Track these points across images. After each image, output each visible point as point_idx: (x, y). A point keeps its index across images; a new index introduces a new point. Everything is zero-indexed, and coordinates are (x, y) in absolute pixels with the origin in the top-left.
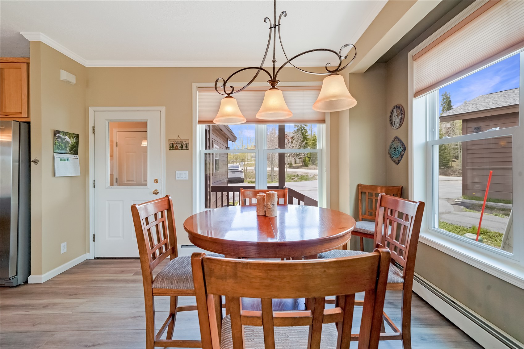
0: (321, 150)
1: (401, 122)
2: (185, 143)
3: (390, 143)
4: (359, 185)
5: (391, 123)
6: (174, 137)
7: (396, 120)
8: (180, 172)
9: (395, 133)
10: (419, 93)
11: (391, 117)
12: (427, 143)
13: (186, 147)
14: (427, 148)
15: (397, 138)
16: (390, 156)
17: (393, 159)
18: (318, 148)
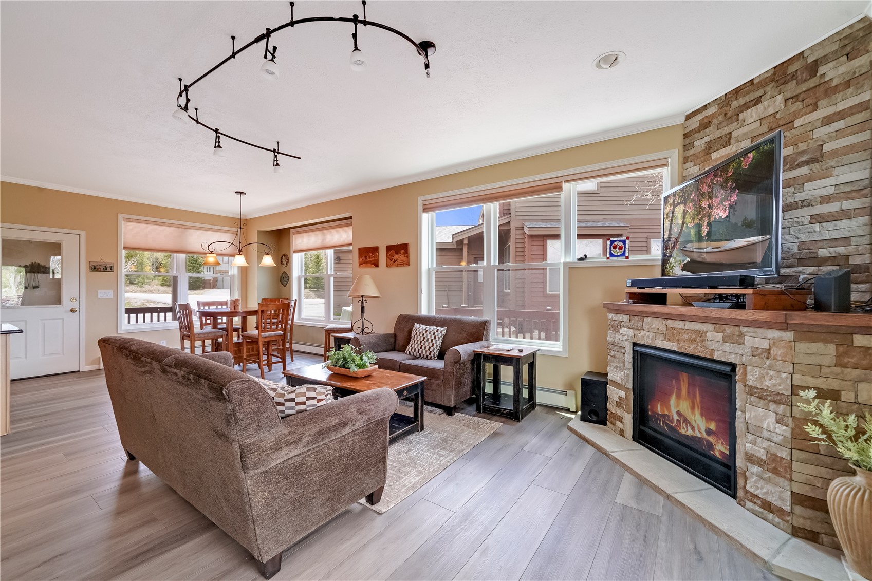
0: (233, 276)
1: (287, 264)
2: (109, 266)
3: (281, 275)
4: (263, 299)
5: (282, 263)
6: (97, 259)
7: (284, 262)
8: (103, 291)
9: (284, 269)
10: (296, 251)
11: (281, 259)
12: (299, 276)
13: (111, 269)
14: (299, 279)
15: (284, 272)
16: (281, 282)
17: (283, 284)
18: (230, 274)
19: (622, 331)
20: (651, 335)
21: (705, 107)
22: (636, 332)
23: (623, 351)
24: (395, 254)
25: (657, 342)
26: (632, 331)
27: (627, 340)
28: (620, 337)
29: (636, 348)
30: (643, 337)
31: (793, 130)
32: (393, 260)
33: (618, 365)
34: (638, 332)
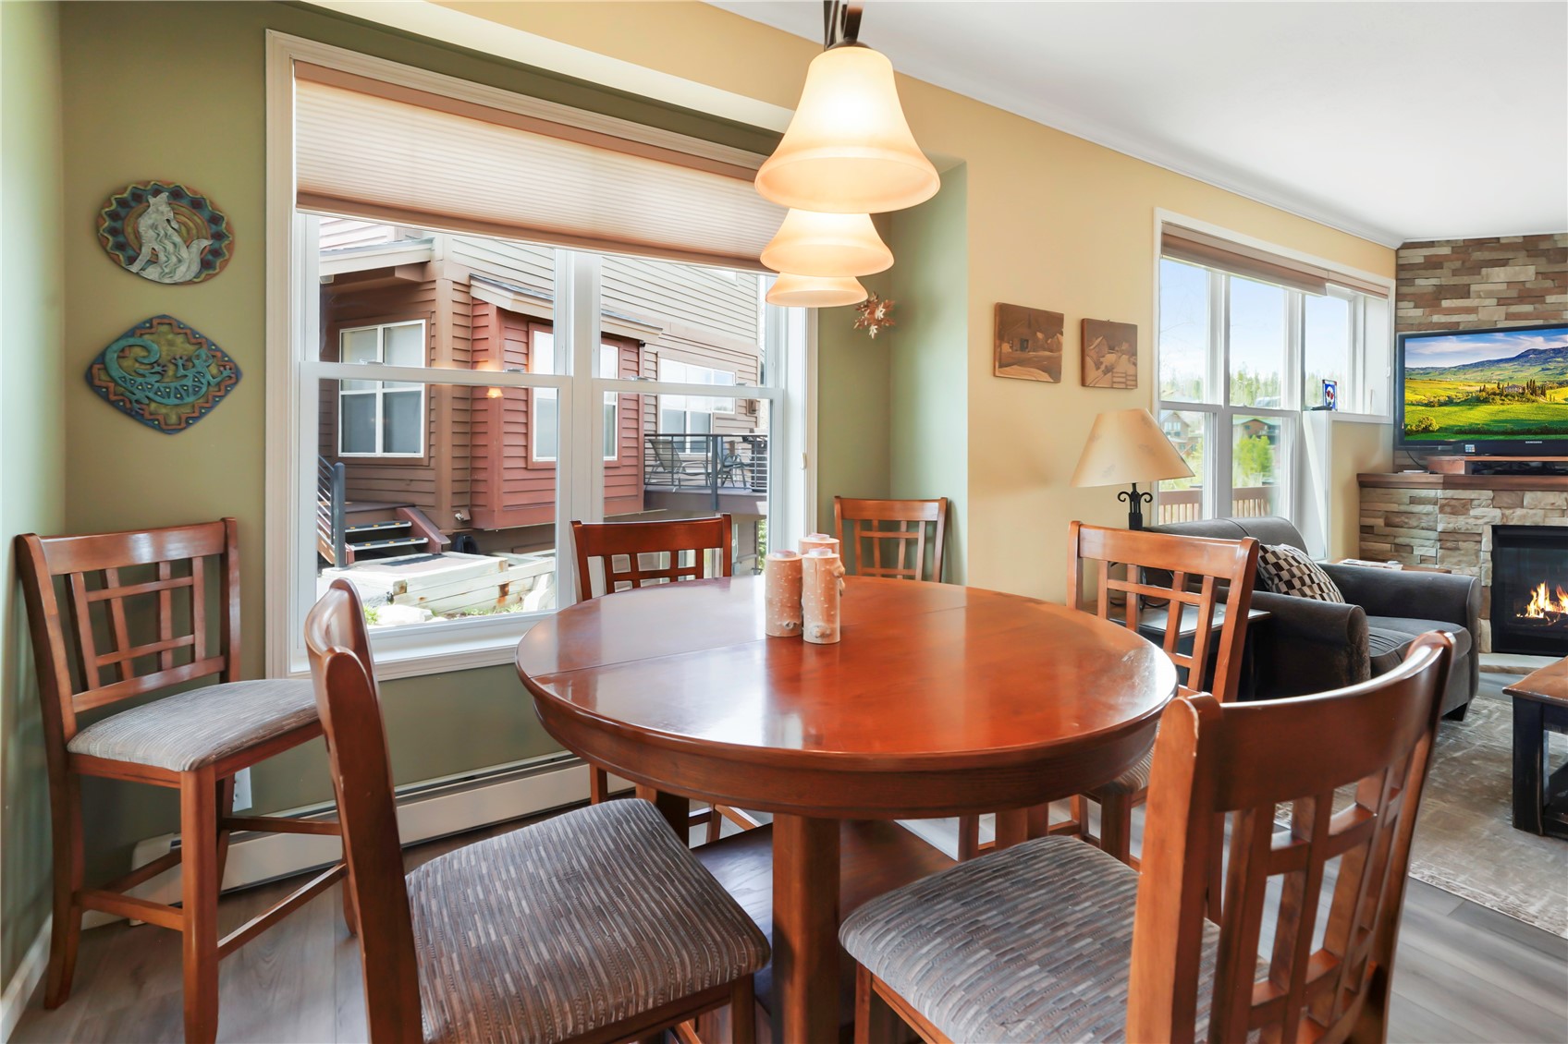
1: (211, 267)
4: (27, 544)
5: (122, 248)
7: (172, 249)
10: (319, 201)
11: (115, 216)
15: (171, 322)
16: (108, 391)
17: (135, 409)
19: (1472, 513)
20: (1541, 512)
21: (1431, 244)
22: (1508, 512)
23: (1478, 538)
24: (1107, 349)
25: (1547, 520)
26: (1498, 510)
27: (1486, 523)
28: (1472, 521)
29: (1501, 532)
30: (1524, 517)
31: (1544, 305)
32: (1103, 367)
33: (1465, 559)
34: (1511, 511)
